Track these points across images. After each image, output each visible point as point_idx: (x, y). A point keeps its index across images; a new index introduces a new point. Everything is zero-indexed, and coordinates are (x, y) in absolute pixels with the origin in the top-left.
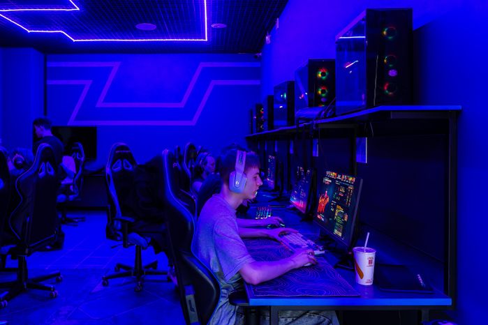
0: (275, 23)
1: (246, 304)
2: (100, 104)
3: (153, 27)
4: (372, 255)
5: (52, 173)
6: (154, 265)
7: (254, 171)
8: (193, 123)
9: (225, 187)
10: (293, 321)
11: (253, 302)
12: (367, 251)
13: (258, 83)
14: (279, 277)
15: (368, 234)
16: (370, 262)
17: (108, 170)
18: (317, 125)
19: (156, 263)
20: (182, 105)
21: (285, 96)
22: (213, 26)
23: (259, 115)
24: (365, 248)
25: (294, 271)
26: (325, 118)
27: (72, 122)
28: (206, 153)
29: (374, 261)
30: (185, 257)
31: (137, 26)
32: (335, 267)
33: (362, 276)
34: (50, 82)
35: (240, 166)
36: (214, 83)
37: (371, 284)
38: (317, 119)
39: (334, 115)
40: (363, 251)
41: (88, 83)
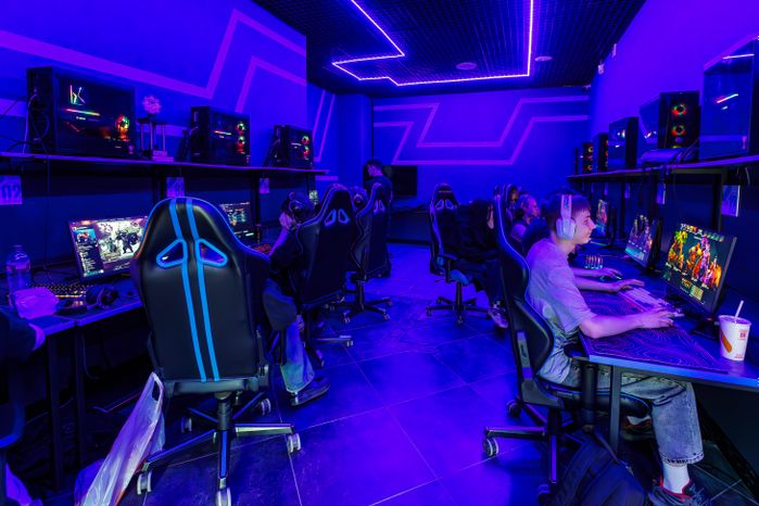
0: (611, 50)
1: (584, 359)
2: (420, 144)
3: (472, 65)
4: (746, 328)
5: (383, 209)
6: (473, 301)
7: (584, 214)
8: (511, 162)
9: (553, 234)
10: (637, 381)
11: (593, 358)
12: (739, 322)
13: (585, 118)
14: (621, 335)
15: (742, 302)
16: (742, 335)
17: (432, 209)
18: (670, 170)
19: (475, 299)
20: (499, 144)
21: (624, 135)
22: (537, 59)
23: (587, 154)
24: (736, 317)
25: (639, 331)
26: (682, 162)
27: (396, 162)
28: (526, 196)
29: (747, 335)
30: (518, 303)
31: (458, 67)
32: (691, 333)
33: (729, 349)
34: (376, 125)
35: (566, 212)
36: (534, 120)
37: (742, 359)
38: (670, 163)
39: (695, 160)
40: (733, 321)
41: (409, 125)
